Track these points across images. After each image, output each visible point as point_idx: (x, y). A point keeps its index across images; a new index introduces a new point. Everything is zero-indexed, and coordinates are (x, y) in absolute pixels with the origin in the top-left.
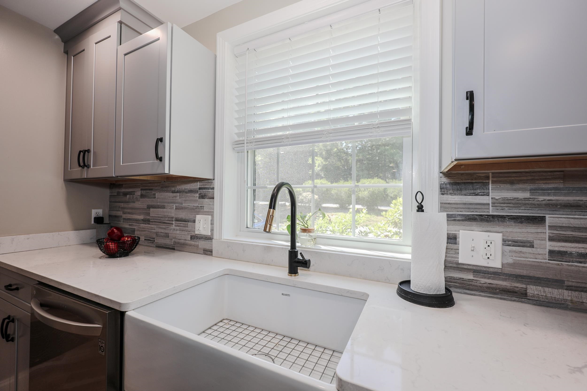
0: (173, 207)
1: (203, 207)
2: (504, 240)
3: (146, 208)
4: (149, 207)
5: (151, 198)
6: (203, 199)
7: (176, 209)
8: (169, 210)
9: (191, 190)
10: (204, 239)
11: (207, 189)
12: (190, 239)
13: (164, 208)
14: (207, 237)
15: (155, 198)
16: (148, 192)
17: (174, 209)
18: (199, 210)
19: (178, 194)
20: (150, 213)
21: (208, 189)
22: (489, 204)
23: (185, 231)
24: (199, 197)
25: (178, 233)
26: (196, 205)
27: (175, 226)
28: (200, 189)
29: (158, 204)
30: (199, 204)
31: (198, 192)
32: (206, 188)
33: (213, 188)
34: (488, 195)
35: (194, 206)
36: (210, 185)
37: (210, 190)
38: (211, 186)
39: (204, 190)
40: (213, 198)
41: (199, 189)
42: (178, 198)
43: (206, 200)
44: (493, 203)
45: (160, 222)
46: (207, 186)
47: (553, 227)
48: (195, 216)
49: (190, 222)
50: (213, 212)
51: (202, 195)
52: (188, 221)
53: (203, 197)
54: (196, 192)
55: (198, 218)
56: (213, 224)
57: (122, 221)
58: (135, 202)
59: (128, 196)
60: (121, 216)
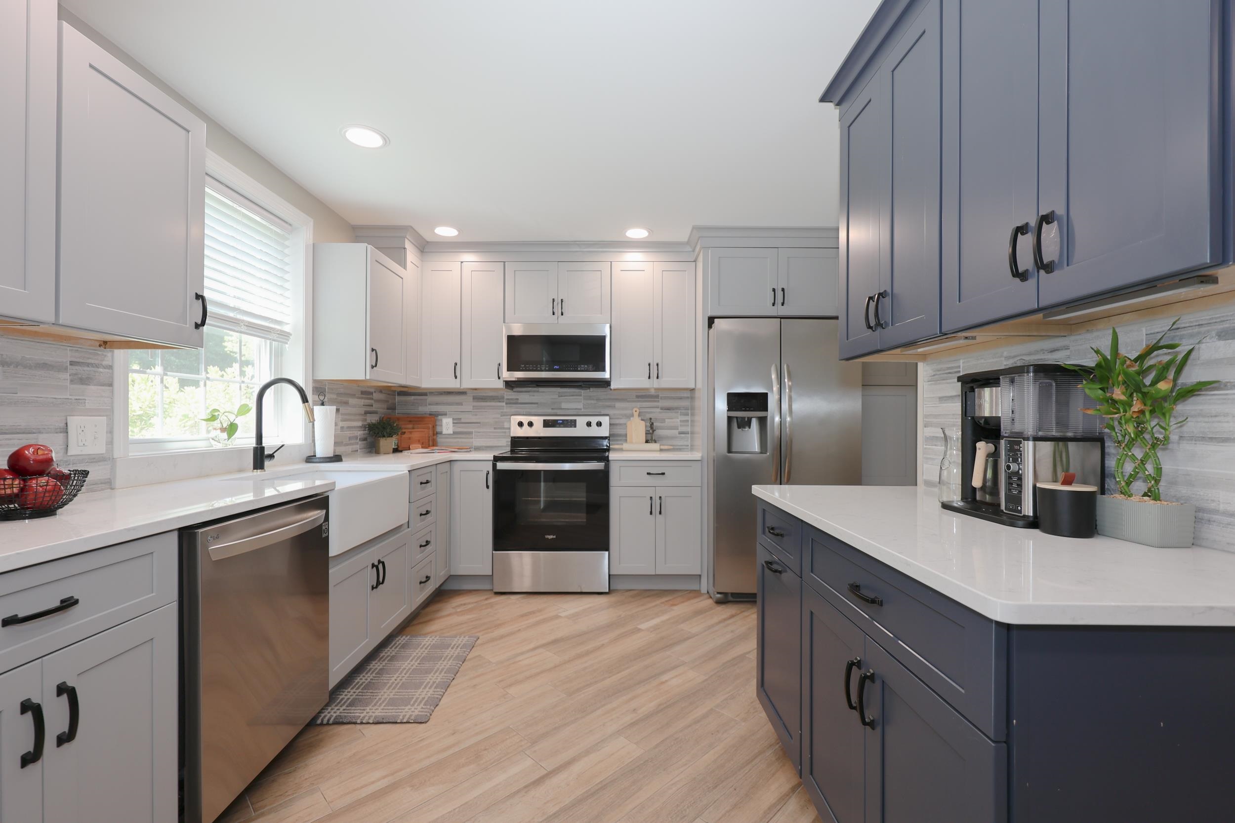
1: (83, 401)
6: (82, 384)
9: (46, 364)
10: (87, 462)
11: (94, 367)
14: (94, 459)
18: (75, 406)
21: (97, 366)
24: (71, 381)
26: (62, 397)
28: (72, 363)
30: (70, 395)
31: (66, 369)
32: (92, 364)
33: (110, 367)
35: (55, 398)
36: (103, 360)
37: (101, 370)
38: (104, 363)
39: (86, 368)
40: (111, 385)
41: (71, 365)
43: (92, 387)
44: (328, 401)
46: (90, 361)
47: (342, 414)
48: (66, 420)
49: (47, 433)
50: (112, 410)
51: (80, 376)
52: (40, 432)
53: (84, 381)
54: (61, 368)
55: (74, 422)
56: (111, 432)
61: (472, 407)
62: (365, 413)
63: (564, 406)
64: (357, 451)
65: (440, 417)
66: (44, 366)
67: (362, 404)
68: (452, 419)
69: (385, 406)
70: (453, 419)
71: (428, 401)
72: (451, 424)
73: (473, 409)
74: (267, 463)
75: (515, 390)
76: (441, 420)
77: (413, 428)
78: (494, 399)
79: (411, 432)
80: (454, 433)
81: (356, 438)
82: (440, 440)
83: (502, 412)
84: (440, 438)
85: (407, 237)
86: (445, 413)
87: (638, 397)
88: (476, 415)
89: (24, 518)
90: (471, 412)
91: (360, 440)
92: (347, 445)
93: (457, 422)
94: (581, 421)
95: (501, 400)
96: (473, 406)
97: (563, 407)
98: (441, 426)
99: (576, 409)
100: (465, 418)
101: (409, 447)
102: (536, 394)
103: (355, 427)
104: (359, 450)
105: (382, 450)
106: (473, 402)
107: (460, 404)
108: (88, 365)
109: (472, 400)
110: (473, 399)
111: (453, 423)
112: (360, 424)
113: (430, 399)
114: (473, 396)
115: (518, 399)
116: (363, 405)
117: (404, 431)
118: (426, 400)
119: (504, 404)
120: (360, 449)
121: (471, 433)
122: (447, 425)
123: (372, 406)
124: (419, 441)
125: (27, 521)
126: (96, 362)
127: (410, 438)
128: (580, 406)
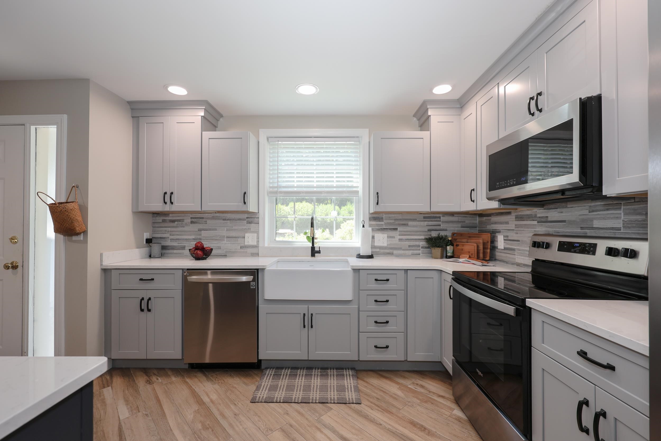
0: (225, 229)
1: (250, 229)
2: (387, 237)
3: (197, 230)
4: (200, 230)
5: (202, 224)
7: (227, 230)
8: (221, 231)
10: (251, 247)
11: (253, 218)
12: (240, 248)
13: (216, 230)
14: (254, 246)
15: (207, 224)
16: (199, 220)
17: (225, 230)
18: (248, 230)
19: (229, 221)
20: (202, 234)
21: (254, 218)
22: (383, 225)
23: (235, 244)
24: (247, 223)
25: (229, 245)
26: (244, 228)
27: (226, 241)
28: (247, 218)
29: (210, 228)
30: (247, 227)
33: (258, 218)
34: (383, 221)
35: (242, 228)
36: (256, 216)
37: (255, 219)
38: (256, 217)
39: (251, 219)
40: (259, 223)
42: (229, 223)
43: (253, 224)
44: (385, 224)
45: (212, 240)
46: (252, 217)
47: (399, 231)
48: (245, 234)
49: (240, 238)
50: (258, 232)
51: (249, 221)
52: (238, 238)
53: (250, 223)
54: (244, 220)
55: (247, 235)
56: (258, 238)
57: (169, 240)
58: (184, 227)
59: (176, 222)
60: (168, 238)
61: (514, 226)
62: (428, 231)
63: (596, 224)
64: (420, 254)
65: (497, 234)
66: (240, 219)
67: (426, 224)
68: (503, 236)
69: (460, 225)
70: (504, 236)
71: (491, 221)
72: (503, 241)
73: (515, 228)
75: (545, 207)
76: (497, 237)
77: (467, 242)
78: (529, 218)
79: (463, 245)
80: (505, 249)
81: (419, 246)
82: (498, 255)
83: (535, 231)
84: (497, 252)
86: (499, 231)
88: (517, 233)
89: (200, 260)
90: (514, 230)
91: (421, 248)
92: (407, 250)
93: (506, 239)
94: (602, 246)
95: (534, 219)
96: (516, 225)
97: (594, 226)
98: (497, 241)
99: (613, 229)
100: (513, 236)
101: (460, 256)
102: (564, 210)
103: (419, 239)
104: (421, 254)
105: (433, 256)
106: (516, 221)
107: (507, 223)
108: (251, 218)
109: (514, 219)
110: (516, 218)
111: (504, 240)
112: (423, 237)
113: (494, 219)
114: (516, 215)
115: (547, 217)
116: (427, 226)
117: (458, 243)
118: (491, 219)
119: (535, 223)
120: (422, 253)
121: (513, 250)
122: (501, 243)
123: (440, 226)
124: (469, 252)
125: (201, 261)
126: (254, 217)
127: (462, 249)
128: (618, 224)
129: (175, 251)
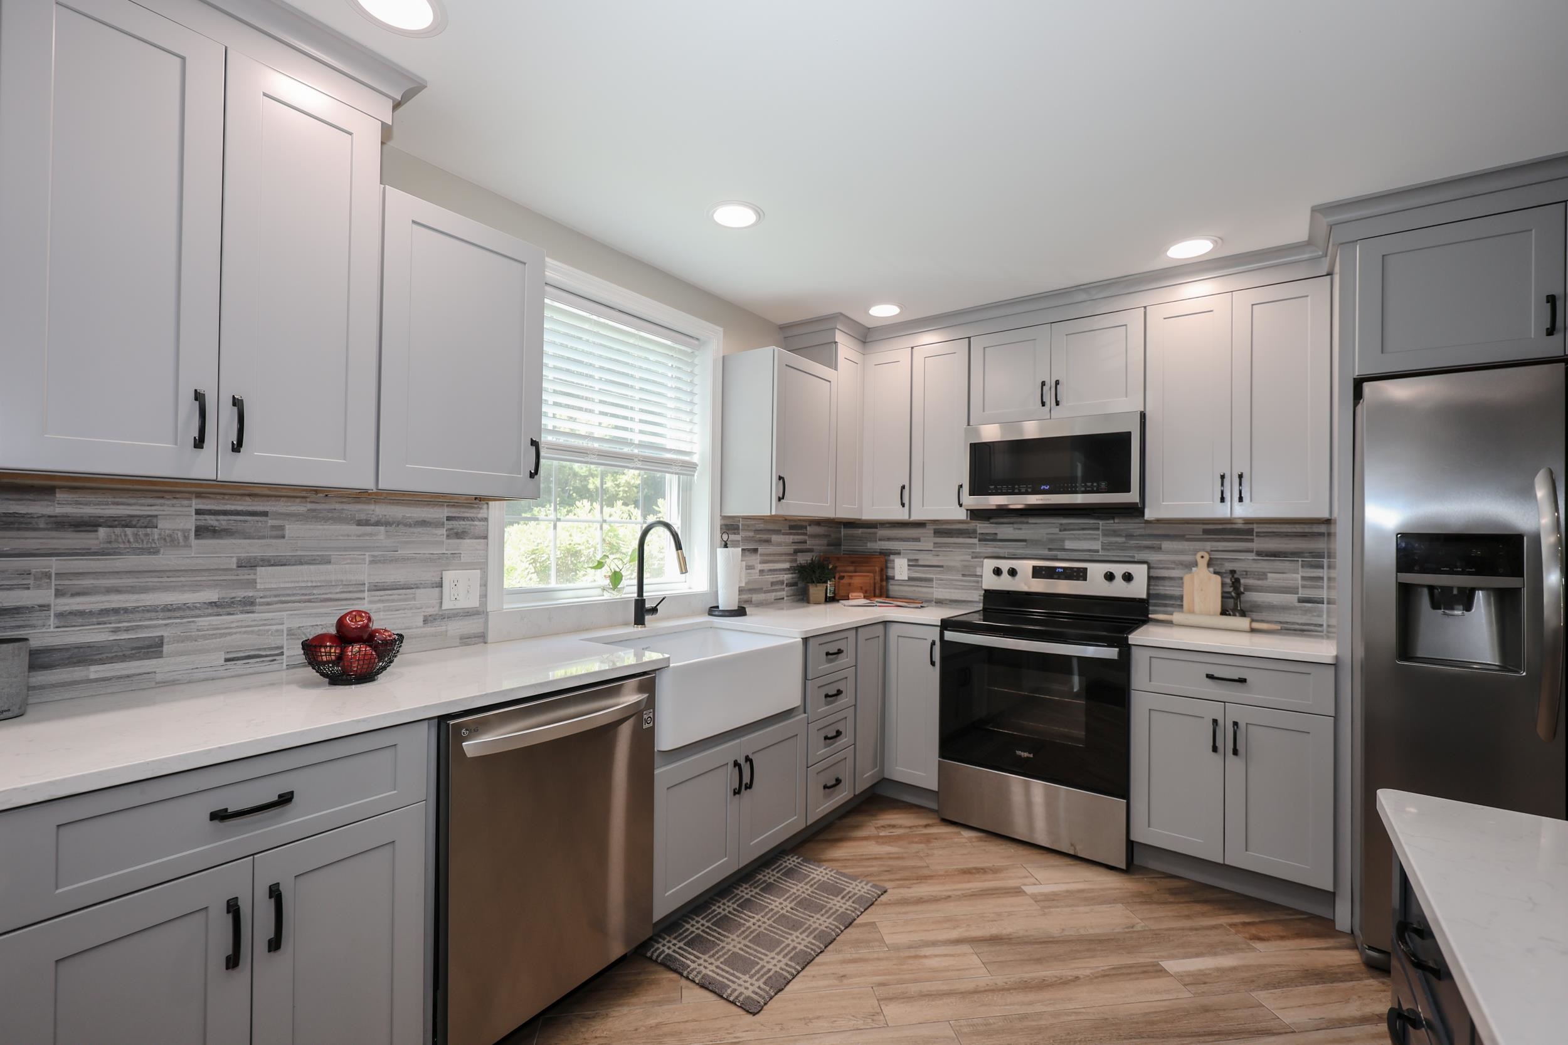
0: (364, 559)
1: (458, 555)
2: (746, 566)
3: (234, 566)
4: (249, 564)
5: (263, 537)
6: (458, 538)
7: (371, 562)
8: (347, 566)
9: (425, 521)
10: (461, 616)
11: (469, 521)
12: (421, 624)
13: (329, 562)
14: (468, 612)
15: (283, 537)
16: (246, 521)
17: (367, 562)
18: (451, 560)
19: (382, 528)
20: (258, 581)
21: (472, 519)
22: (739, 541)
23: (404, 609)
24: (448, 536)
25: (382, 617)
26: (438, 552)
27: (370, 602)
28: (449, 518)
29: (299, 553)
30: (446, 550)
31: (443, 524)
32: (468, 518)
33: (486, 520)
34: (739, 534)
35: (432, 554)
36: (478, 513)
37: (476, 523)
38: (480, 516)
39: (462, 522)
40: (486, 537)
41: (447, 520)
42: (382, 537)
43: (467, 541)
44: (742, 540)
45: (309, 601)
46: (466, 515)
47: (761, 555)
48: (442, 574)
49: (425, 588)
50: (486, 563)
51: (455, 531)
52: (417, 588)
53: (459, 535)
54: (438, 524)
55: (449, 576)
56: (484, 585)
57: (52, 621)
58: (156, 552)
59: (102, 532)
60: (45, 607)
61: (932, 544)
62: (794, 552)
63: (1068, 545)
64: (783, 598)
65: (892, 557)
66: (423, 523)
67: (791, 541)
68: (906, 560)
69: (825, 542)
70: (909, 560)
71: (878, 535)
72: (906, 567)
73: (934, 548)
74: (648, 618)
75: (992, 521)
76: (894, 561)
77: (855, 572)
78: (961, 534)
79: (851, 577)
80: (910, 579)
81: (782, 582)
82: (893, 589)
83: (973, 552)
84: (892, 585)
85: (838, 327)
86: (899, 551)
87: (1206, 532)
88: (938, 555)
90: (931, 551)
91: (787, 586)
92: (766, 592)
93: (913, 564)
94: (1096, 570)
95: (971, 535)
96: (935, 543)
97: (1066, 547)
98: (894, 568)
99: (1089, 551)
100: (926, 559)
101: (848, 596)
102: (1023, 526)
103: (780, 570)
104: (785, 598)
105: (811, 599)
106: (934, 537)
107: (918, 540)
108: (463, 519)
109: (933, 535)
110: (935, 533)
111: (909, 565)
112: (787, 565)
113: (881, 532)
114: (935, 529)
115: (996, 534)
116: (793, 543)
117: (842, 574)
118: (876, 533)
119: (976, 541)
120: (787, 596)
121: (930, 580)
122: (900, 569)
123: (806, 542)
124: (861, 588)
125: (353, 686)
126: (472, 515)
127: (850, 584)
128: (1097, 545)
129: (95, 671)
